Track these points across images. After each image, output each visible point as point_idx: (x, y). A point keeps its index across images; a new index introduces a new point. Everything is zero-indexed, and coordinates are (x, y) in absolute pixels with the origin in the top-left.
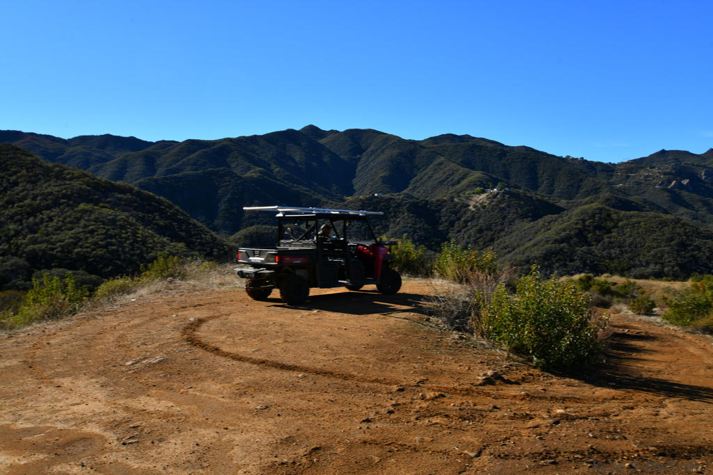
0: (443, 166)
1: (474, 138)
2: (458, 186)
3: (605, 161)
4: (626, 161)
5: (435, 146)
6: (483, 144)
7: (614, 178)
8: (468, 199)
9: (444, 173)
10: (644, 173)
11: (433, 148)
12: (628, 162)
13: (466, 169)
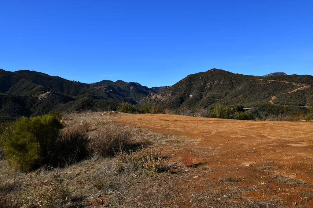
0: (24, 83)
1: (37, 72)
2: (32, 91)
3: (86, 83)
4: (93, 83)
5: (20, 74)
6: (41, 75)
7: (90, 88)
8: (37, 95)
9: (25, 85)
10: (99, 87)
11: (19, 75)
12: (94, 83)
13: (35, 84)
